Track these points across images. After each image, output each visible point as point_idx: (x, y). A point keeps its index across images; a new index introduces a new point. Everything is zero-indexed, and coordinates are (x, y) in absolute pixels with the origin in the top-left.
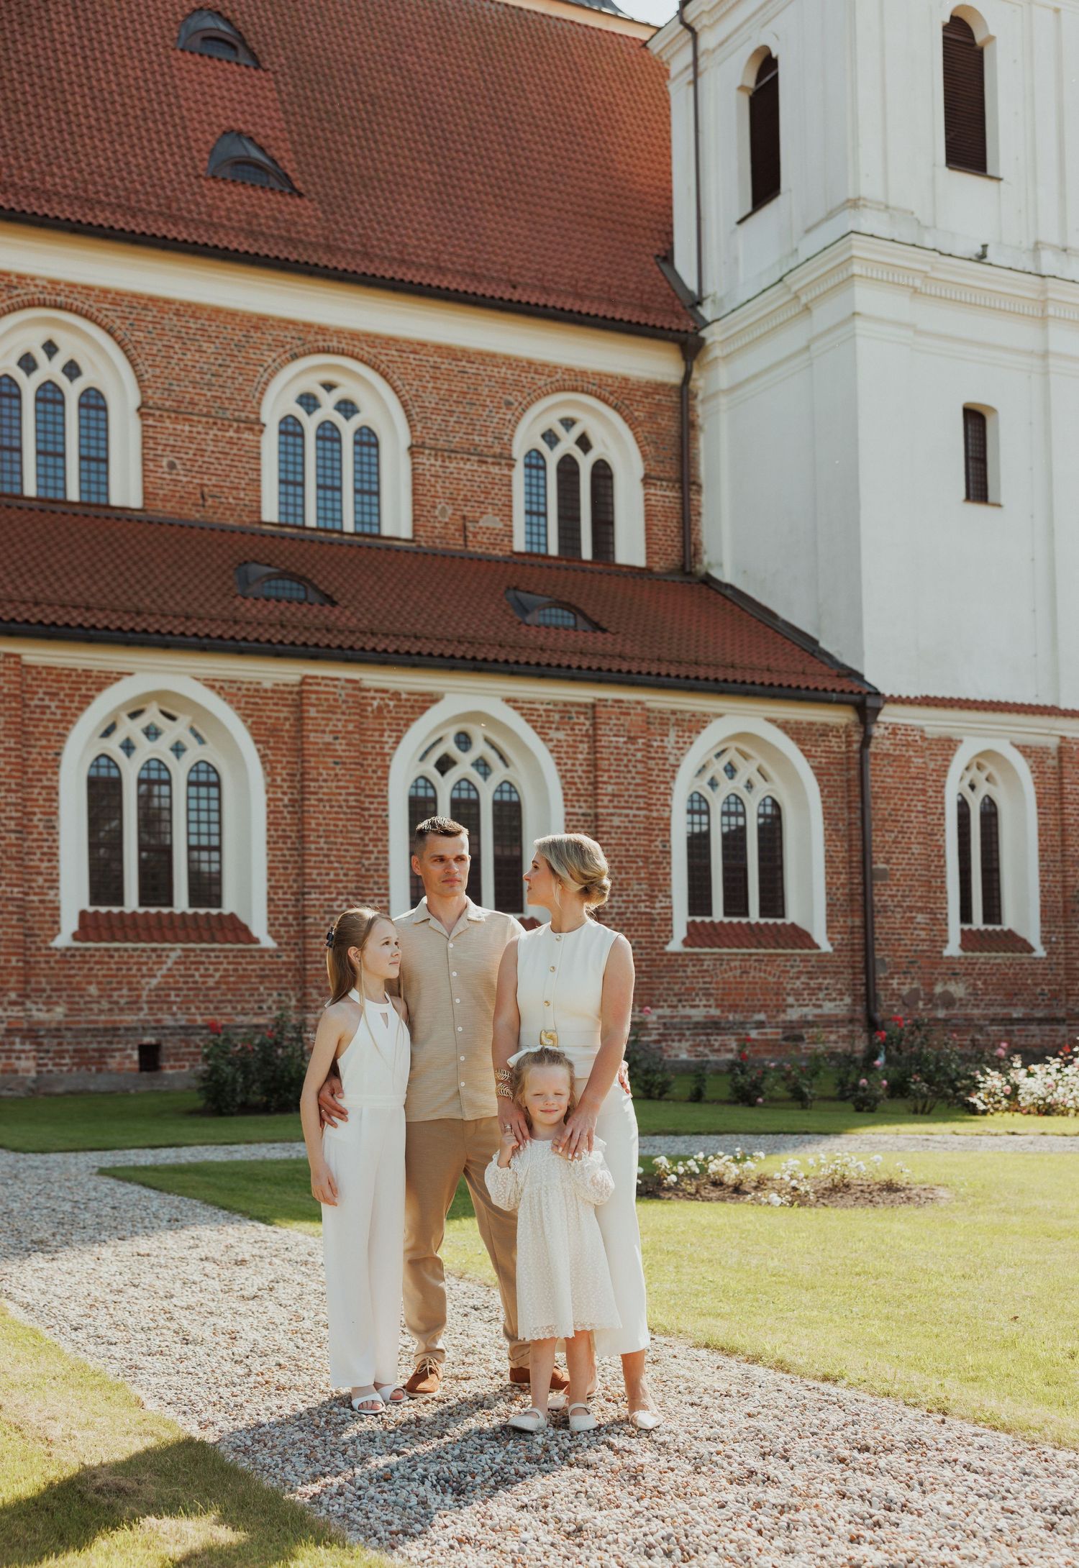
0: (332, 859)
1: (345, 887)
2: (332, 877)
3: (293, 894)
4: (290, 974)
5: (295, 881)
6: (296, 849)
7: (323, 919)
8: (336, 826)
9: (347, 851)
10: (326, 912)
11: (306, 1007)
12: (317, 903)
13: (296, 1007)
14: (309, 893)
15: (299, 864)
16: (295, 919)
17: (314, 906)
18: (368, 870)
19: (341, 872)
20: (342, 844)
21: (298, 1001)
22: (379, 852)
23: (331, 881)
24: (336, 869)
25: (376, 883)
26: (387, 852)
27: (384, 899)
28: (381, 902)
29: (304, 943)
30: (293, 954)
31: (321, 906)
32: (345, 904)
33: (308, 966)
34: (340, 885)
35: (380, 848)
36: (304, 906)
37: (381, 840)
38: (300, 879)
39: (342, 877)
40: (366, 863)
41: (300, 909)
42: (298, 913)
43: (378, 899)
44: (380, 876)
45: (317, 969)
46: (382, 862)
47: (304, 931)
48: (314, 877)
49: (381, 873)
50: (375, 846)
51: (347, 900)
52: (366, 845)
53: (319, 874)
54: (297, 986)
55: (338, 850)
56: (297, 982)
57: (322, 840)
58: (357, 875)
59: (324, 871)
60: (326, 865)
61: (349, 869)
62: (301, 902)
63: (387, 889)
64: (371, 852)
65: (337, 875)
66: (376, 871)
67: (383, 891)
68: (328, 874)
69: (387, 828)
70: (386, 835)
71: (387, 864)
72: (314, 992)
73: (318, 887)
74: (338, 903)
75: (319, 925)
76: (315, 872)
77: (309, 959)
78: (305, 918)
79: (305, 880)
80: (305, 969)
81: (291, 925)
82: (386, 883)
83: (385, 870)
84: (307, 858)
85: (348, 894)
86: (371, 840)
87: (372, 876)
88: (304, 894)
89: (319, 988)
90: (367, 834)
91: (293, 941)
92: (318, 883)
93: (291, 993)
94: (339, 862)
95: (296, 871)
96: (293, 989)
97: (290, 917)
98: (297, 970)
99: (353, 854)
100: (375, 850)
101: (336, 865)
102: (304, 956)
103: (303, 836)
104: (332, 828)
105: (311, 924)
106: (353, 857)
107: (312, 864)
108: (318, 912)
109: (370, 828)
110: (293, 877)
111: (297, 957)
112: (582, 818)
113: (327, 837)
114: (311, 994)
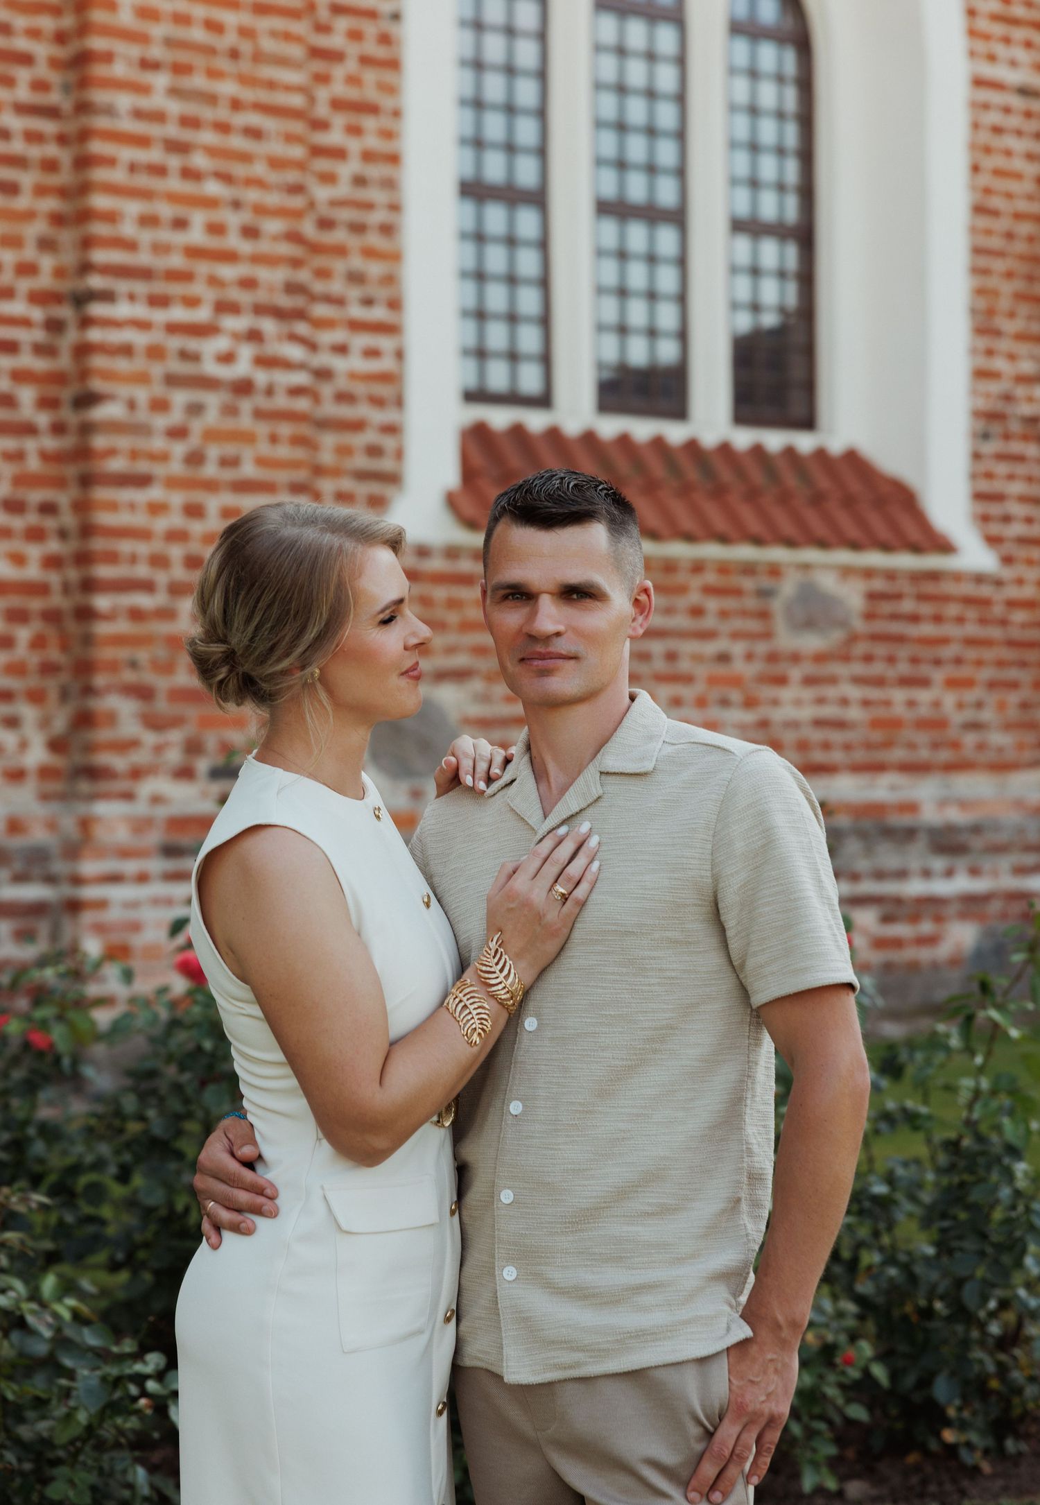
0: (200, 161)
1: (248, 284)
2: (196, 235)
3: (37, 298)
4: (23, 634)
5: (46, 244)
6: (51, 112)
7: (160, 405)
8: (214, 27)
9: (255, 133)
10: (172, 380)
11: (94, 773)
12: (139, 339)
13: (45, 773)
14: (108, 296)
15: (65, 177)
16: (46, 403)
17: (126, 350)
18: (326, 224)
19: (233, 220)
20: (236, 105)
21: (56, 745)
22: (368, 156)
23: (194, 253)
24: (210, 203)
25: (356, 278)
26: (394, 159)
27: (385, 343)
28: (372, 353)
29: (82, 506)
30: (34, 552)
31: (155, 353)
32: (246, 353)
33: (102, 602)
34: (228, 272)
35: (372, 142)
36: (83, 350)
37: (372, 109)
38: (67, 237)
39: (234, 241)
40: (322, 193)
41: (64, 362)
42: (58, 378)
43: (361, 341)
44: (369, 253)
45: (136, 615)
46: (376, 195)
47: (83, 453)
48: (128, 229)
49: (374, 240)
50: (354, 130)
51: (254, 336)
52: (320, 125)
53: (148, 221)
54: (52, 686)
55: (223, 128)
56: (48, 669)
57: (161, 81)
58: (294, 237)
59: (166, 211)
60: (174, 184)
61: (261, 210)
62: (71, 336)
63: (395, 304)
64: (339, 154)
65: (216, 229)
66: (358, 228)
67: (379, 313)
68: (180, 224)
69: (394, 64)
70: (391, 90)
71: (395, 208)
72: (125, 709)
73: (145, 274)
74: (221, 344)
75: (143, 430)
76: (132, 208)
77: (104, 572)
78: (87, 400)
79: (87, 243)
80: (86, 614)
81: (29, 430)
82: (390, 280)
83: (388, 230)
84: (97, 147)
85: (260, 310)
86: (338, 105)
87: (340, 251)
88: (81, 299)
89: (143, 693)
90: (322, 79)
91: (36, 496)
92: (144, 258)
93: (28, 712)
94: (226, 178)
95: (50, 204)
96: (36, 697)
97: (27, 395)
98: (52, 616)
99: (277, 148)
100: (354, 146)
101: (212, 188)
102: (84, 559)
103: (83, 59)
104: (198, 34)
105: (115, 427)
106: (276, 163)
107: (118, 176)
108: (142, 378)
109: (335, 56)
110: (34, 230)
111: (52, 562)
112: (1016, 102)
113: (180, 69)
114: (111, 718)
